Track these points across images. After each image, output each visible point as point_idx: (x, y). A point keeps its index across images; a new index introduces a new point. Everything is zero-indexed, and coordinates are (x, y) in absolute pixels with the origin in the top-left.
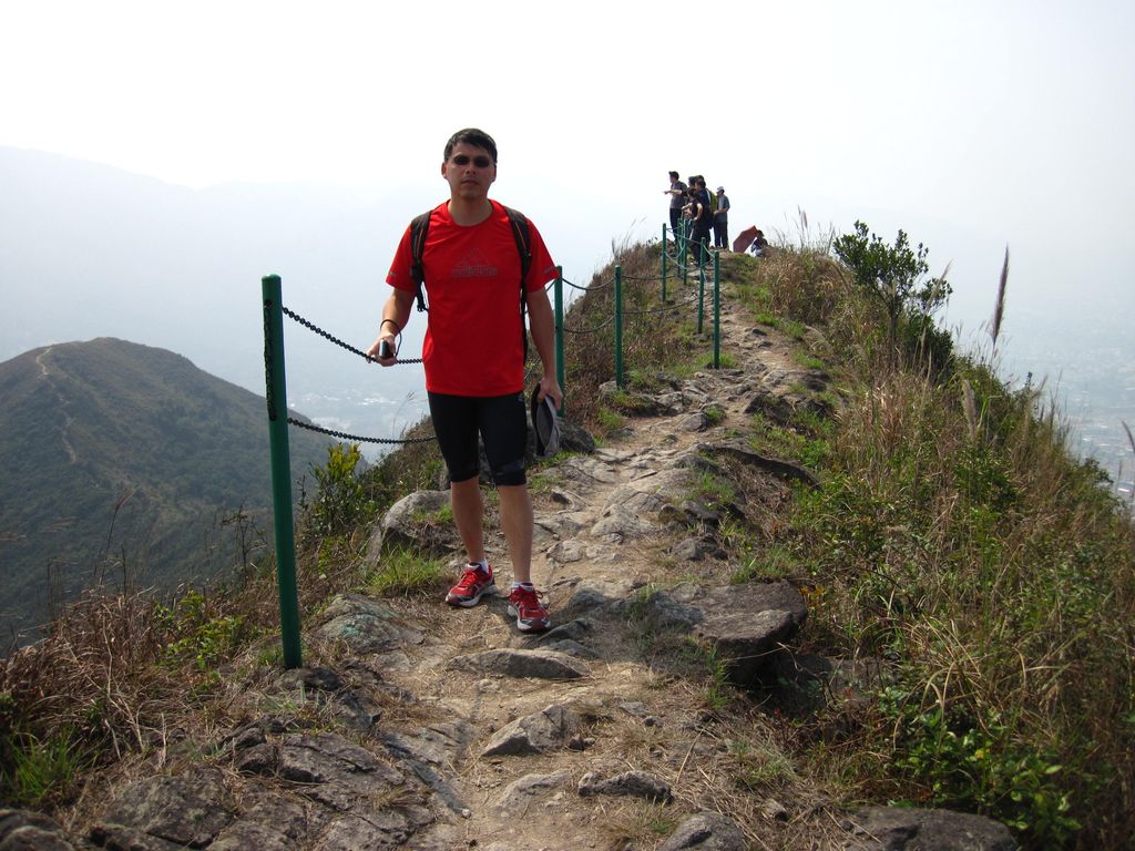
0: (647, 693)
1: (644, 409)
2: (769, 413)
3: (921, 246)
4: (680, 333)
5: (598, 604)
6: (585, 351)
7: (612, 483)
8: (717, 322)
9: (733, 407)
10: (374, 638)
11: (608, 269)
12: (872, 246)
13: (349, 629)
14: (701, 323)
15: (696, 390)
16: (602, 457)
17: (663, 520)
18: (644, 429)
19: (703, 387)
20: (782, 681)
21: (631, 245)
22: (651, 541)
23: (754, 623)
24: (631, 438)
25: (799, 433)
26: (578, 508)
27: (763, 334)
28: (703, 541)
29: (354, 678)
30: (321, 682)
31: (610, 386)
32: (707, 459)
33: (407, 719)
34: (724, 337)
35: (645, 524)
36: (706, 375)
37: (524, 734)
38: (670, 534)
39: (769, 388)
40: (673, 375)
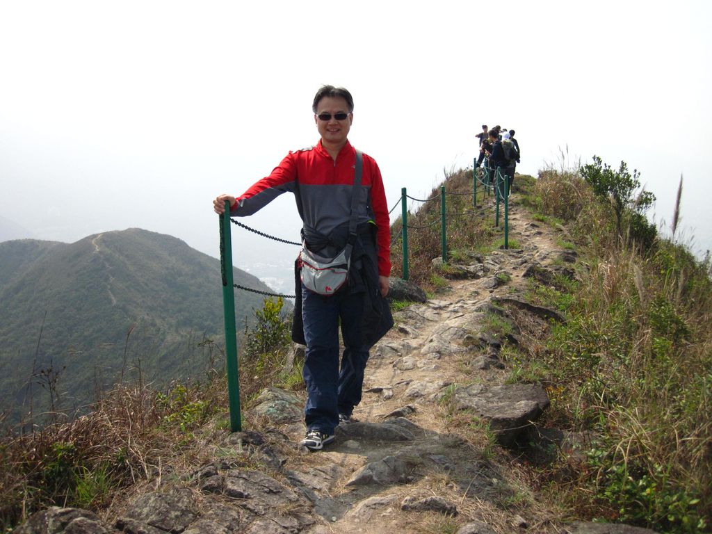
0: (447, 450)
1: (459, 274)
2: (538, 277)
3: (636, 171)
4: (484, 227)
5: (422, 395)
6: (423, 238)
7: (436, 321)
8: (507, 219)
9: (515, 273)
10: (285, 415)
11: (442, 186)
12: (605, 171)
13: (271, 409)
14: (497, 220)
15: (492, 262)
16: (431, 305)
17: (465, 344)
18: (459, 287)
19: (497, 261)
20: (532, 444)
21: (456, 170)
22: (457, 357)
23: (515, 409)
24: (450, 293)
25: (557, 290)
26: (414, 337)
27: (537, 226)
28: (490, 357)
29: (272, 438)
30: (252, 440)
31: (439, 261)
32: (496, 306)
33: (302, 463)
34: (512, 229)
35: (454, 347)
36: (500, 253)
37: (371, 473)
38: (469, 353)
39: (539, 261)
40: (478, 253)
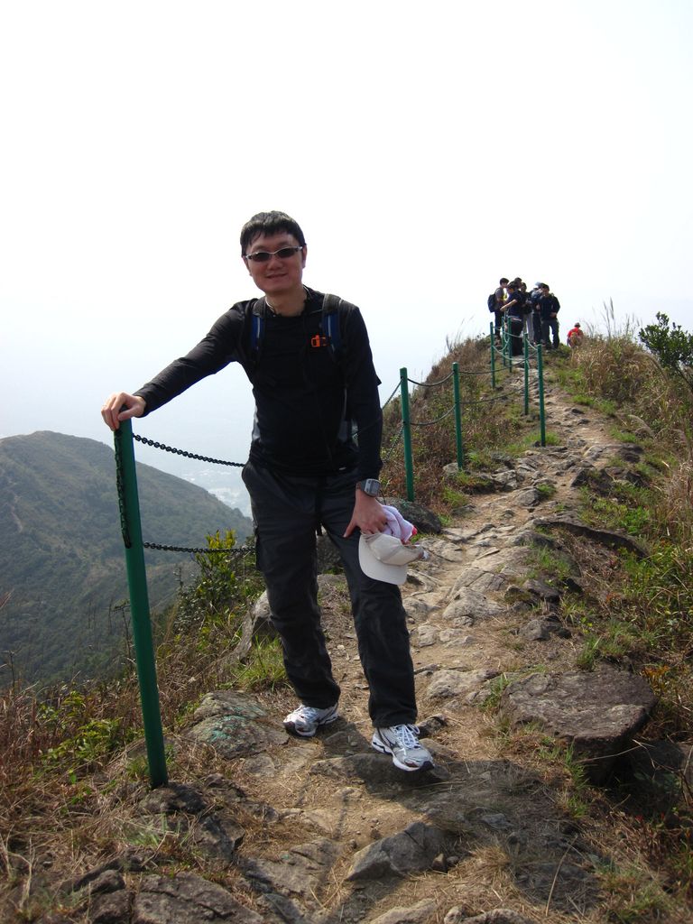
1: (483, 486)
2: (593, 485)
4: (509, 416)
5: (454, 695)
6: (428, 437)
7: (459, 562)
8: (542, 404)
9: (560, 481)
10: (240, 742)
11: (445, 361)
12: (673, 333)
13: (217, 733)
14: (527, 405)
15: (527, 467)
16: (449, 537)
17: (509, 600)
18: (484, 505)
19: (533, 464)
21: (462, 340)
22: (499, 622)
24: (473, 514)
25: (620, 502)
26: (429, 589)
27: (581, 413)
28: (548, 620)
29: (217, 798)
30: (184, 804)
31: (453, 467)
32: (544, 535)
33: (269, 840)
34: (548, 417)
35: (492, 605)
36: (535, 452)
37: (387, 858)
38: (516, 614)
39: (591, 462)
40: (507, 455)
